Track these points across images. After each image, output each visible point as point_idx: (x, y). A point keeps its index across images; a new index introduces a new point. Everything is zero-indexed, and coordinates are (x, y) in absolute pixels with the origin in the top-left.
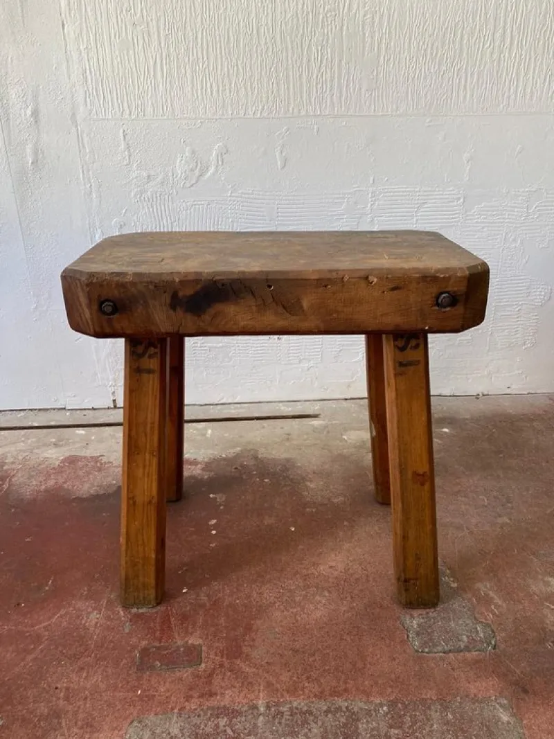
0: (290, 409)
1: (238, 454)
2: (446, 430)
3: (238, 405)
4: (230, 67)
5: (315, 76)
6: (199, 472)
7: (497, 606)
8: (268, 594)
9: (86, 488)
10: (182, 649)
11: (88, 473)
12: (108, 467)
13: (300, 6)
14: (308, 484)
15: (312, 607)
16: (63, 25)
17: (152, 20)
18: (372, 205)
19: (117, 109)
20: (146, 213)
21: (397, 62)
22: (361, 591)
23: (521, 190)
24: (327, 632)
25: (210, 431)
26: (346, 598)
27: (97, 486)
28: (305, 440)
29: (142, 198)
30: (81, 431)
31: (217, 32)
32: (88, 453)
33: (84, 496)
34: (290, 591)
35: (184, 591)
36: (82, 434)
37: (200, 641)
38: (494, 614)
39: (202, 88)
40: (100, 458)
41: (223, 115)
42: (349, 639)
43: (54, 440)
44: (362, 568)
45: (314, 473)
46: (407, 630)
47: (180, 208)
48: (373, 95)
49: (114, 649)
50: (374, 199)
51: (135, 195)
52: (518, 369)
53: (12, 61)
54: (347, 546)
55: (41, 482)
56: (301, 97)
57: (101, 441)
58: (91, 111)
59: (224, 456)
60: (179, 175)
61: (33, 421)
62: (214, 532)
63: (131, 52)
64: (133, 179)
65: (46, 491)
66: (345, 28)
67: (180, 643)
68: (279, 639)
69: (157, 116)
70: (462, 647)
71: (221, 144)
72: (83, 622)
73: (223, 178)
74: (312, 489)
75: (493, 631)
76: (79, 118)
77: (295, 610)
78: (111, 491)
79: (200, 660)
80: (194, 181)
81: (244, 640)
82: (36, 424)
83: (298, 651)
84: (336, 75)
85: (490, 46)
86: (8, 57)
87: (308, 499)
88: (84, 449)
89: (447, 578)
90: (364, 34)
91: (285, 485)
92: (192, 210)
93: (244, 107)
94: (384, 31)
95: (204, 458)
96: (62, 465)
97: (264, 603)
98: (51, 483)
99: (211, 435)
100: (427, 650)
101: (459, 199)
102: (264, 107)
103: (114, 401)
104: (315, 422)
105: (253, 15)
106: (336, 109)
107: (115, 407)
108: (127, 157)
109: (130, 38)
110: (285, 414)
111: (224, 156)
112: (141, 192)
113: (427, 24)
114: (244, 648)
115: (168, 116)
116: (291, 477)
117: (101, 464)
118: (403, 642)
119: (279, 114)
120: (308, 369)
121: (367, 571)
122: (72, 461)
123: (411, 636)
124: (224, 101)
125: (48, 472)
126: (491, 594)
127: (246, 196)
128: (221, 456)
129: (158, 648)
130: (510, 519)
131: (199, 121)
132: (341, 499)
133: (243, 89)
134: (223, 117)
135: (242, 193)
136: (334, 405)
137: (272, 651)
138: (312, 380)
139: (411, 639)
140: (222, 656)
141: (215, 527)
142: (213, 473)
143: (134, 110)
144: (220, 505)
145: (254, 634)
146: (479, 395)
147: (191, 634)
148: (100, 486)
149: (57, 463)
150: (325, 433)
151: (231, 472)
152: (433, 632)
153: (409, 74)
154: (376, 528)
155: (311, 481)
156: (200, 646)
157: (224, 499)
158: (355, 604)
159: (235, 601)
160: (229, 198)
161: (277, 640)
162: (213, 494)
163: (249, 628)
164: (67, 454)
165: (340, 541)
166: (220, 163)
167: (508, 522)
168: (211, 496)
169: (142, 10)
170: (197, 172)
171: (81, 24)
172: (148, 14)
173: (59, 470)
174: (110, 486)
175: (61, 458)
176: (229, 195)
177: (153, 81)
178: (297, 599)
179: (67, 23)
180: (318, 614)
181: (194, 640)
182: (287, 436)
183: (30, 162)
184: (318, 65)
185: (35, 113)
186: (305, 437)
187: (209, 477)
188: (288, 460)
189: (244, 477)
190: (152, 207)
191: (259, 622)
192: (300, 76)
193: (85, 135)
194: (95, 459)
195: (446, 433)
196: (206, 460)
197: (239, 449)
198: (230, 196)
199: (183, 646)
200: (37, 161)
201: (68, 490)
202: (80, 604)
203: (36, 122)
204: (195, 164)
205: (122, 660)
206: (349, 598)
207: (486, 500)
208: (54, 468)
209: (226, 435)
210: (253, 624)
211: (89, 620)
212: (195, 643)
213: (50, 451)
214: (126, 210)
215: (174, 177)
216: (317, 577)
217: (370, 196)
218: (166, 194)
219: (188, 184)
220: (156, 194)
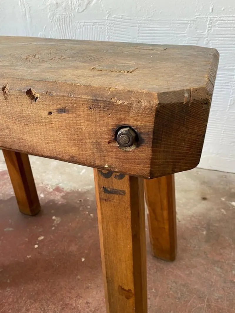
1: (88, 191)
6: (59, 198)
18: (209, 30)
20: (56, 29)
29: (54, 19)
47: (76, 27)
50: (211, 25)
51: (50, 17)
59: (80, 190)
60: (75, 3)
62: (36, 246)
64: (48, 6)
73: (102, 6)
80: (84, 8)
92: (83, 29)
95: (68, 189)
112: (54, 15)
127: (118, 20)
128: (78, 190)
135: (115, 17)
141: (39, 242)
142: (65, 201)
144: (54, 226)
151: (76, 203)
157: (58, 222)
160: (107, 21)
162: (56, 216)
168: (54, 217)
176: (106, 18)
187: (62, 203)
189: (81, 208)
190: (60, 26)
196: (68, 190)
198: (107, 20)
214: (45, 27)
215: (72, 4)
216: (72, 309)
217: (208, 23)
218: (68, 17)
219: (81, 10)
220: (62, 17)
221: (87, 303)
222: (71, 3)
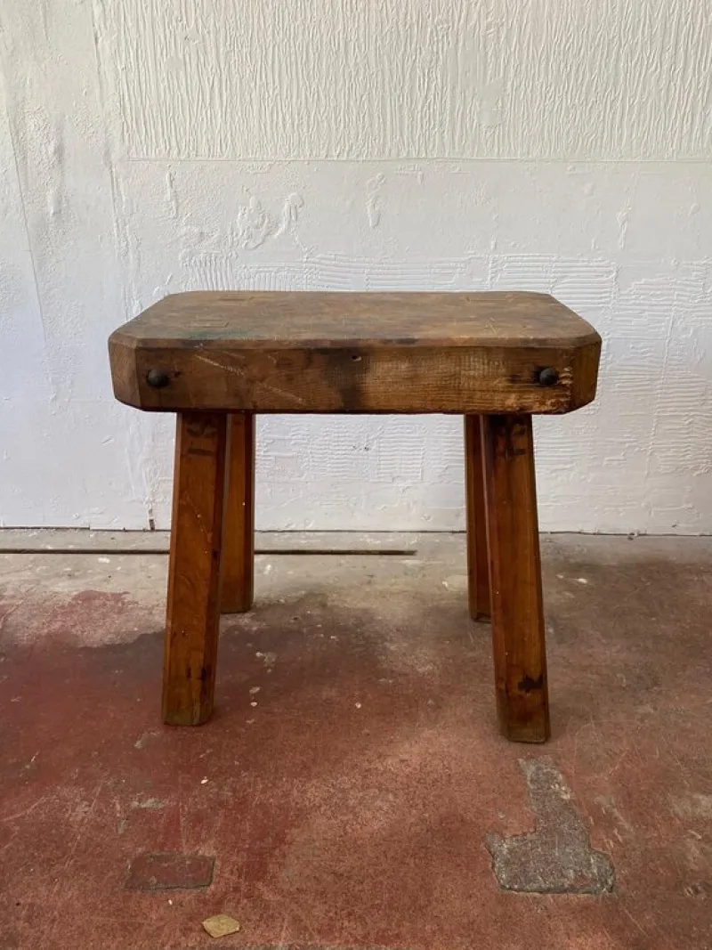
0: (378, 542)
1: (301, 599)
2: (582, 580)
3: (312, 534)
4: (308, 94)
5: (420, 108)
6: (247, 621)
7: (622, 831)
8: (314, 792)
9: (99, 634)
10: (188, 862)
11: (104, 616)
12: (132, 609)
13: (402, 16)
14: (387, 644)
15: (369, 815)
16: (96, 39)
17: (209, 32)
18: (491, 279)
19: (163, 146)
20: (196, 281)
21: (529, 91)
22: (440, 796)
23: (695, 263)
24: (385, 852)
25: (269, 567)
26: (417, 805)
27: (114, 633)
28: (392, 585)
29: (193, 261)
30: (104, 559)
31: (293, 49)
32: (109, 588)
33: (95, 646)
34: (343, 791)
35: (204, 782)
36: (105, 563)
37: (214, 852)
38: (616, 842)
39: (272, 121)
40: (124, 596)
41: (299, 155)
42: (412, 865)
43: (68, 569)
44: (444, 765)
45: (398, 630)
46: (493, 856)
47: (240, 275)
48: (497, 133)
49: (100, 855)
50: (495, 270)
51: (184, 258)
52: (688, 502)
53: (31, 84)
54: (427, 733)
55: (44, 624)
56: (401, 135)
57: (128, 573)
58: (129, 148)
59: (282, 601)
60: (241, 233)
61: (48, 543)
62: (254, 704)
63: (182, 74)
64: (181, 237)
65: (49, 636)
66: (461, 44)
67: (186, 852)
68: (319, 856)
69: (213, 156)
70: (566, 886)
71: (295, 194)
72: (67, 815)
73: (297, 238)
74: (392, 652)
75: (612, 867)
76: (114, 157)
77: (346, 818)
78: (130, 640)
79: (209, 880)
80: (259, 242)
81: (271, 856)
82: (50, 548)
83: (342, 875)
84: (448, 106)
85: (656, 70)
86: (26, 79)
87: (385, 666)
88: (105, 583)
89: (557, 786)
90: (486, 54)
91: (358, 646)
92: (256, 279)
93: (326, 146)
94: (513, 49)
96: (74, 602)
97: (306, 806)
98: (56, 626)
99: (270, 572)
100: (516, 887)
101: (611, 272)
102: (352, 147)
103: (151, 521)
104: (409, 562)
105: (340, 27)
106: (447, 151)
107: (153, 529)
108: (174, 208)
109: (181, 56)
110: (370, 549)
111: (299, 210)
112: (191, 254)
113: (571, 40)
114: (271, 866)
115: (227, 157)
116: (366, 634)
117: (123, 604)
118: (487, 873)
119: (371, 156)
120: (404, 491)
121: (450, 769)
122: (87, 598)
123: (497, 865)
124: (300, 139)
125: (54, 610)
126: (616, 812)
127: (328, 262)
128: (278, 602)
129: (159, 859)
130: (655, 709)
131: (268, 164)
132: (429, 667)
133: (325, 124)
134: (298, 159)
135: (322, 259)
136: (437, 539)
137: (307, 872)
138: (409, 505)
139: (496, 869)
140: (239, 877)
141: (256, 697)
142: (264, 624)
143: (184, 147)
144: (268, 668)
145: (287, 846)
146: (633, 534)
147: (204, 841)
148: (117, 633)
149: (69, 599)
150: (420, 576)
151: (290, 624)
152: (528, 862)
153: (544, 106)
154: (471, 711)
155: (391, 641)
156: (213, 859)
157: (273, 660)
158: (427, 815)
159: (268, 799)
160: (305, 265)
161: (315, 859)
162: (262, 652)
163: (280, 839)
164: (82, 589)
165: (419, 726)
166: (293, 218)
167: (652, 711)
168: (258, 654)
169: (196, 20)
170: (263, 230)
171: (118, 37)
172: (204, 26)
173: (69, 610)
174: (131, 633)
175: (75, 593)
176: (305, 260)
177: (209, 111)
178: (351, 802)
179: (101, 35)
180: (376, 826)
181: (206, 851)
182: (369, 578)
183: (52, 212)
184: (424, 94)
185: (59, 151)
186: (393, 581)
188: (365, 611)
189: (305, 630)
190: (205, 273)
191: (295, 831)
192: (401, 106)
193: (120, 180)
194: (117, 597)
195: (581, 584)
197: (303, 592)
198: (306, 262)
199: (190, 858)
200: (60, 211)
201: (76, 636)
202: (66, 792)
203: (60, 162)
204: (261, 219)
205: (108, 871)
206: (421, 806)
207: (625, 681)
208: (63, 607)
209: (291, 573)
210: (287, 834)
211: (74, 814)
212: (207, 855)
213: (60, 584)
214: (172, 276)
215: (234, 234)
216: (382, 774)
217: (490, 265)
218: (223, 257)
219: (252, 245)
220: (210, 257)
221: (402, 761)
222: (232, 234)
